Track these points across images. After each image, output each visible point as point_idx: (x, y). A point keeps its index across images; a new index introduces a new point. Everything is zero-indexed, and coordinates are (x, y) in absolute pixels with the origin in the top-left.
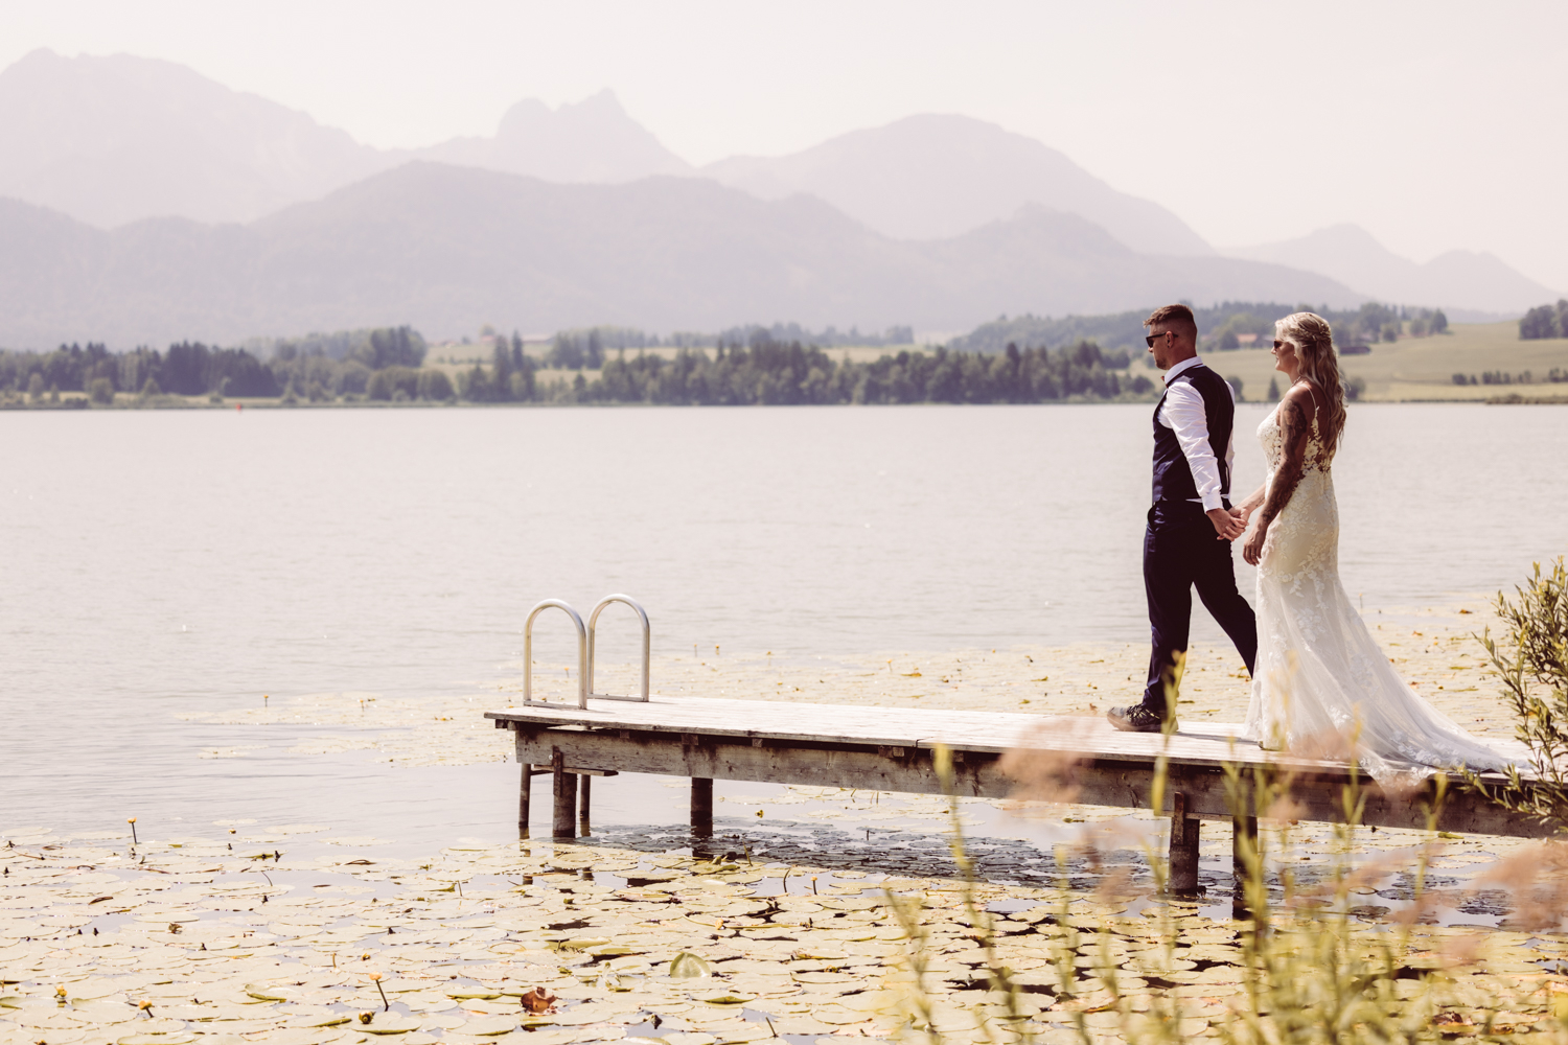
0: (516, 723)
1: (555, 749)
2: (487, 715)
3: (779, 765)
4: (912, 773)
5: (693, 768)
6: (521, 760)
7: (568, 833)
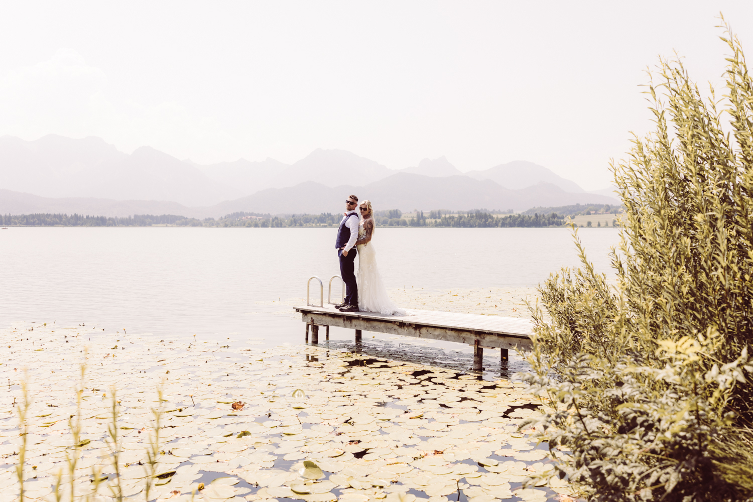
0: (301, 310)
1: (312, 318)
2: (294, 308)
4: (403, 329)
6: (303, 321)
7: (315, 342)
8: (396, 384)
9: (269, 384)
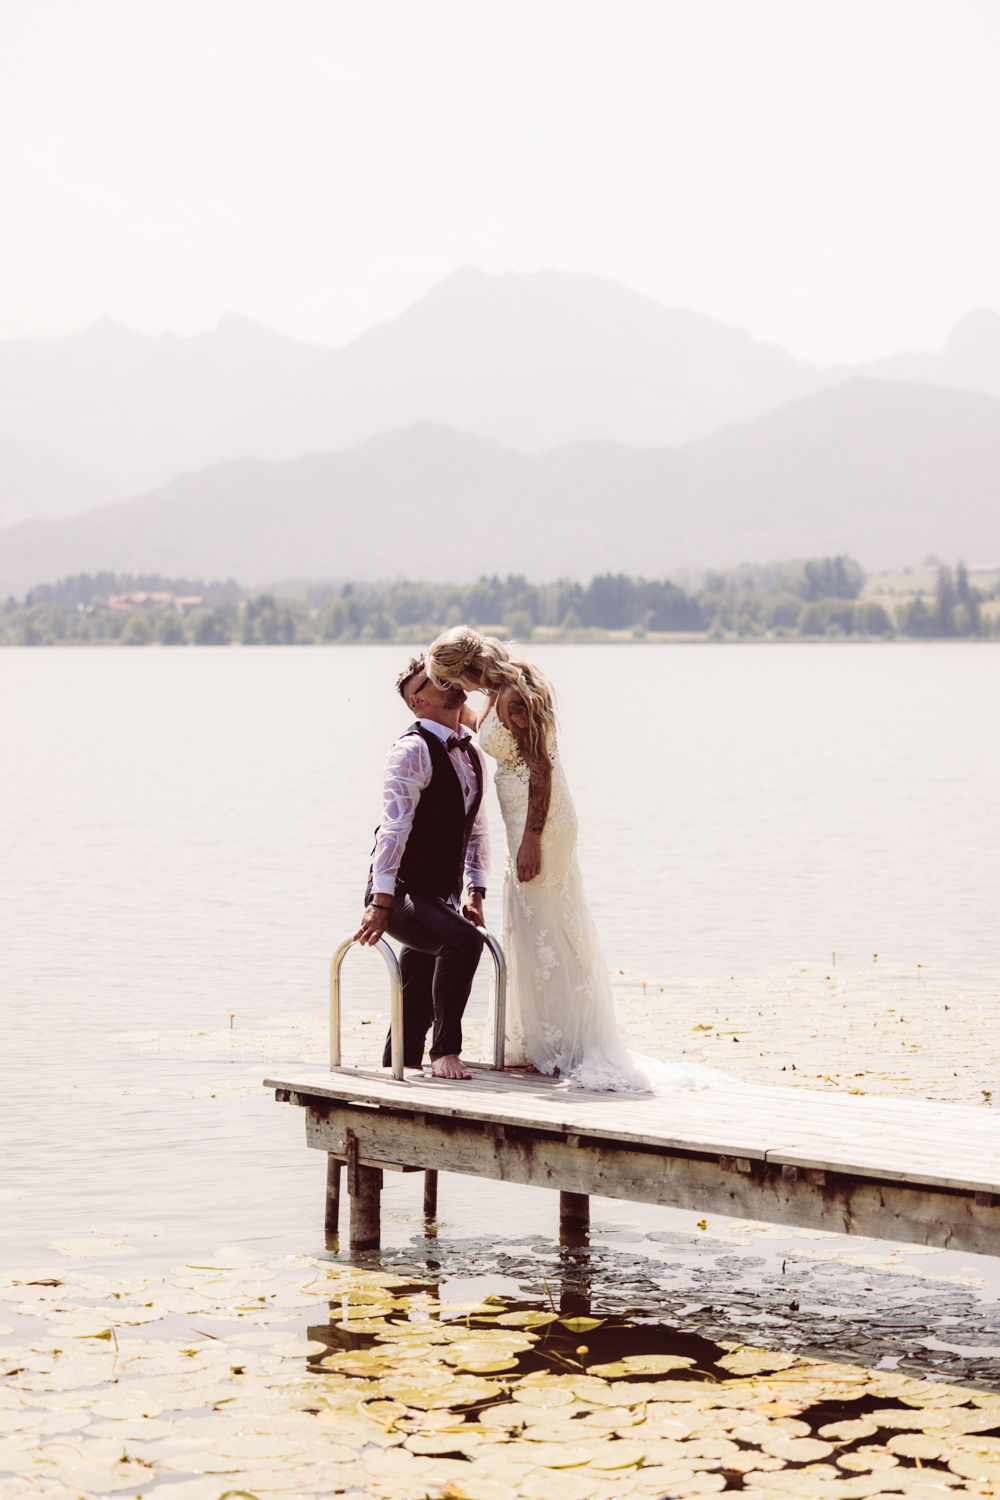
0: (299, 1095)
1: (350, 1132)
2: (266, 1083)
3: (606, 1172)
4: (768, 1194)
5: (506, 1169)
6: (311, 1144)
7: (367, 1248)
8: (716, 1465)
9: (125, 1460)
